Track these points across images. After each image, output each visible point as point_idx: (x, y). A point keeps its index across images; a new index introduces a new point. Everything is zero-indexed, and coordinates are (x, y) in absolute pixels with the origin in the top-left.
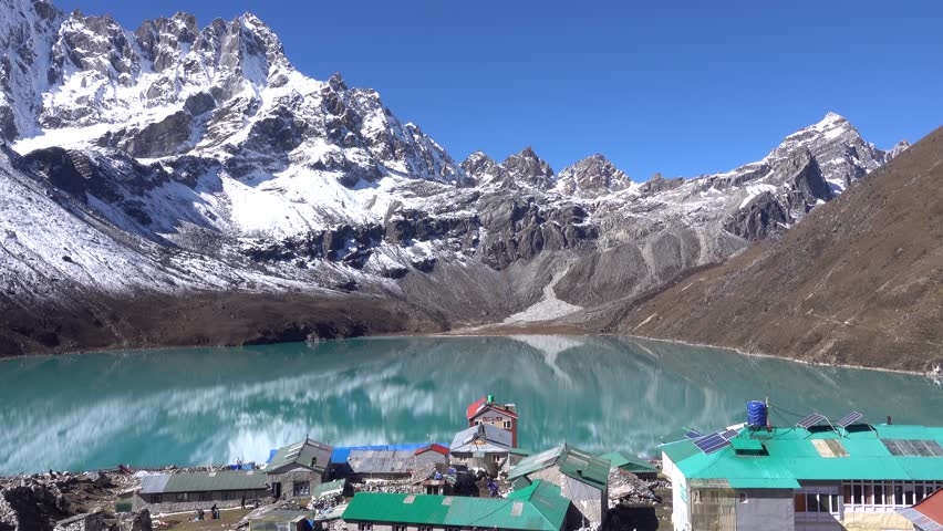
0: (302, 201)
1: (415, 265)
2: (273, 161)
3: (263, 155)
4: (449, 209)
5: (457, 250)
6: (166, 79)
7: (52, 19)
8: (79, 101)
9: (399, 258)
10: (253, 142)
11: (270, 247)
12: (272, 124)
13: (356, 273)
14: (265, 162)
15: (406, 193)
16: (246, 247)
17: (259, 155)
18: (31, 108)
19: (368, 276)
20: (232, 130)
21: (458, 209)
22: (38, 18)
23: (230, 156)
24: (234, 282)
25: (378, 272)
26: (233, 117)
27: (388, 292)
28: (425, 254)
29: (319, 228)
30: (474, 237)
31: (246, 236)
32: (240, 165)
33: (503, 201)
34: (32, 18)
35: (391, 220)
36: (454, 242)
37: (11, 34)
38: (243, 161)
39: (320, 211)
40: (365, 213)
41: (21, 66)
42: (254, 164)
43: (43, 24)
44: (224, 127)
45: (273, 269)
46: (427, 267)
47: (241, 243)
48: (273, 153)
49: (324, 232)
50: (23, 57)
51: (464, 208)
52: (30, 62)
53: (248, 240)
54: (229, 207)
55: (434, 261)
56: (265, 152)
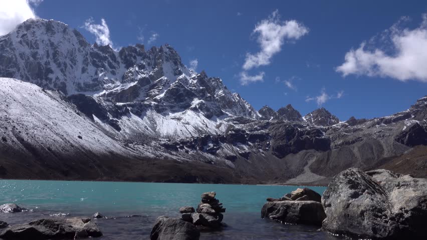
0: (188, 123)
1: (240, 154)
2: (175, 107)
3: (170, 104)
4: (256, 129)
5: (260, 148)
6: (130, 72)
7: (85, 47)
8: (94, 80)
9: (233, 150)
10: (166, 98)
11: (174, 143)
12: (175, 90)
13: (213, 157)
14: (171, 107)
15: (235, 122)
16: (163, 143)
17: (169, 104)
18: (74, 83)
19: (219, 158)
20: (157, 93)
21: (260, 130)
22: (79, 46)
23: (156, 103)
24: (158, 156)
25: (223, 157)
26: (158, 87)
27: (228, 166)
28: (245, 150)
29: (196, 135)
30: (268, 143)
31: (163, 138)
32: (160, 108)
33: (280, 127)
34: (77, 46)
35: (229, 133)
36: (259, 145)
37: (68, 53)
38: (162, 106)
39: (196, 128)
40: (217, 130)
41: (71, 66)
42: (167, 108)
43: (81, 49)
44: (154, 91)
45: (175, 153)
46: (246, 155)
47: (160, 141)
48: (175, 103)
49: (198, 137)
50: (72, 62)
51: (262, 129)
52: (75, 64)
53: (163, 139)
54: (155, 125)
55: (249, 153)
56: (171, 103)
